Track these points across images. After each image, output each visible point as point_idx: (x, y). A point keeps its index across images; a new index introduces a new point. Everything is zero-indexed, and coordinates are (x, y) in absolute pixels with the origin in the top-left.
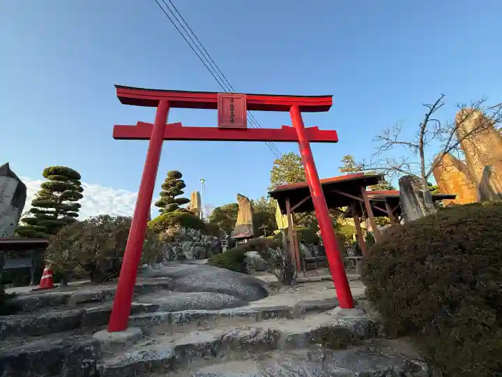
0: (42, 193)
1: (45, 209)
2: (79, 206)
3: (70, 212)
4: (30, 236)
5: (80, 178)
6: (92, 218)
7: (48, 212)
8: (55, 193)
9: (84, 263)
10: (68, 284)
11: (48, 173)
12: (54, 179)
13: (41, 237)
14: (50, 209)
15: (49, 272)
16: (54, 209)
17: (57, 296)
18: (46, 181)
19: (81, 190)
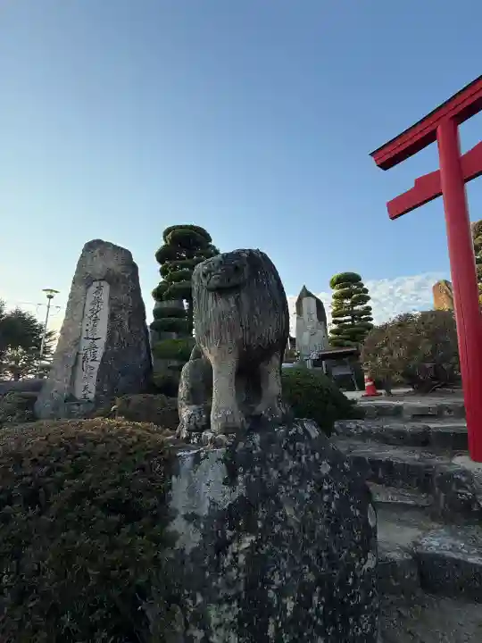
0: (336, 304)
1: (343, 319)
2: (369, 309)
3: (364, 316)
4: (341, 346)
5: (360, 280)
6: (392, 320)
7: (345, 321)
8: (345, 301)
9: (401, 371)
10: (392, 391)
11: (333, 284)
12: (340, 287)
13: (349, 346)
14: (347, 318)
15: (370, 379)
16: (349, 317)
17: (390, 406)
18: (335, 291)
19: (366, 291)
